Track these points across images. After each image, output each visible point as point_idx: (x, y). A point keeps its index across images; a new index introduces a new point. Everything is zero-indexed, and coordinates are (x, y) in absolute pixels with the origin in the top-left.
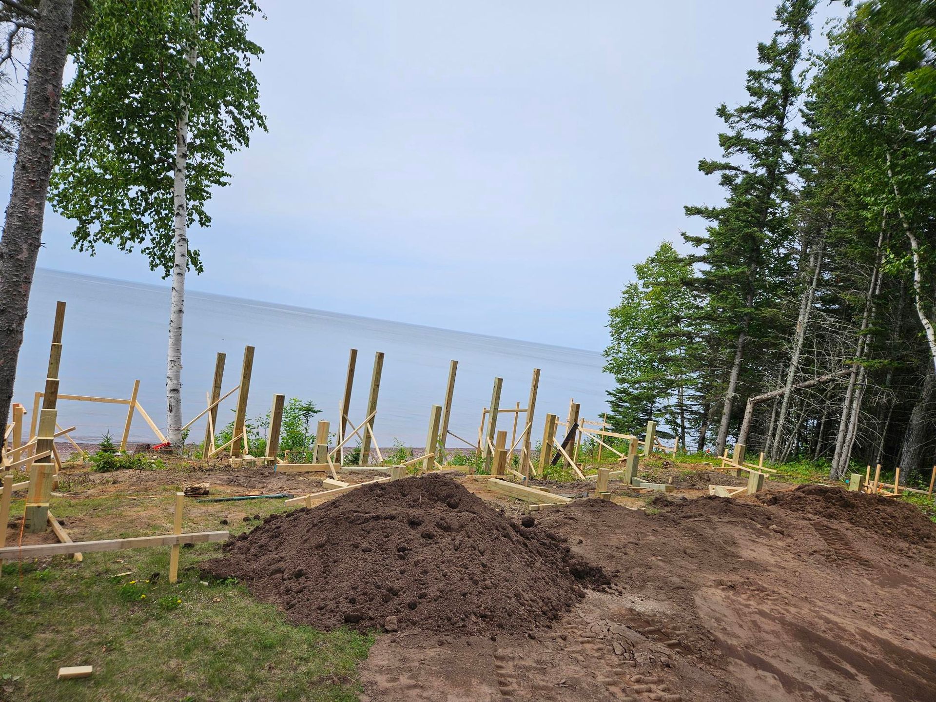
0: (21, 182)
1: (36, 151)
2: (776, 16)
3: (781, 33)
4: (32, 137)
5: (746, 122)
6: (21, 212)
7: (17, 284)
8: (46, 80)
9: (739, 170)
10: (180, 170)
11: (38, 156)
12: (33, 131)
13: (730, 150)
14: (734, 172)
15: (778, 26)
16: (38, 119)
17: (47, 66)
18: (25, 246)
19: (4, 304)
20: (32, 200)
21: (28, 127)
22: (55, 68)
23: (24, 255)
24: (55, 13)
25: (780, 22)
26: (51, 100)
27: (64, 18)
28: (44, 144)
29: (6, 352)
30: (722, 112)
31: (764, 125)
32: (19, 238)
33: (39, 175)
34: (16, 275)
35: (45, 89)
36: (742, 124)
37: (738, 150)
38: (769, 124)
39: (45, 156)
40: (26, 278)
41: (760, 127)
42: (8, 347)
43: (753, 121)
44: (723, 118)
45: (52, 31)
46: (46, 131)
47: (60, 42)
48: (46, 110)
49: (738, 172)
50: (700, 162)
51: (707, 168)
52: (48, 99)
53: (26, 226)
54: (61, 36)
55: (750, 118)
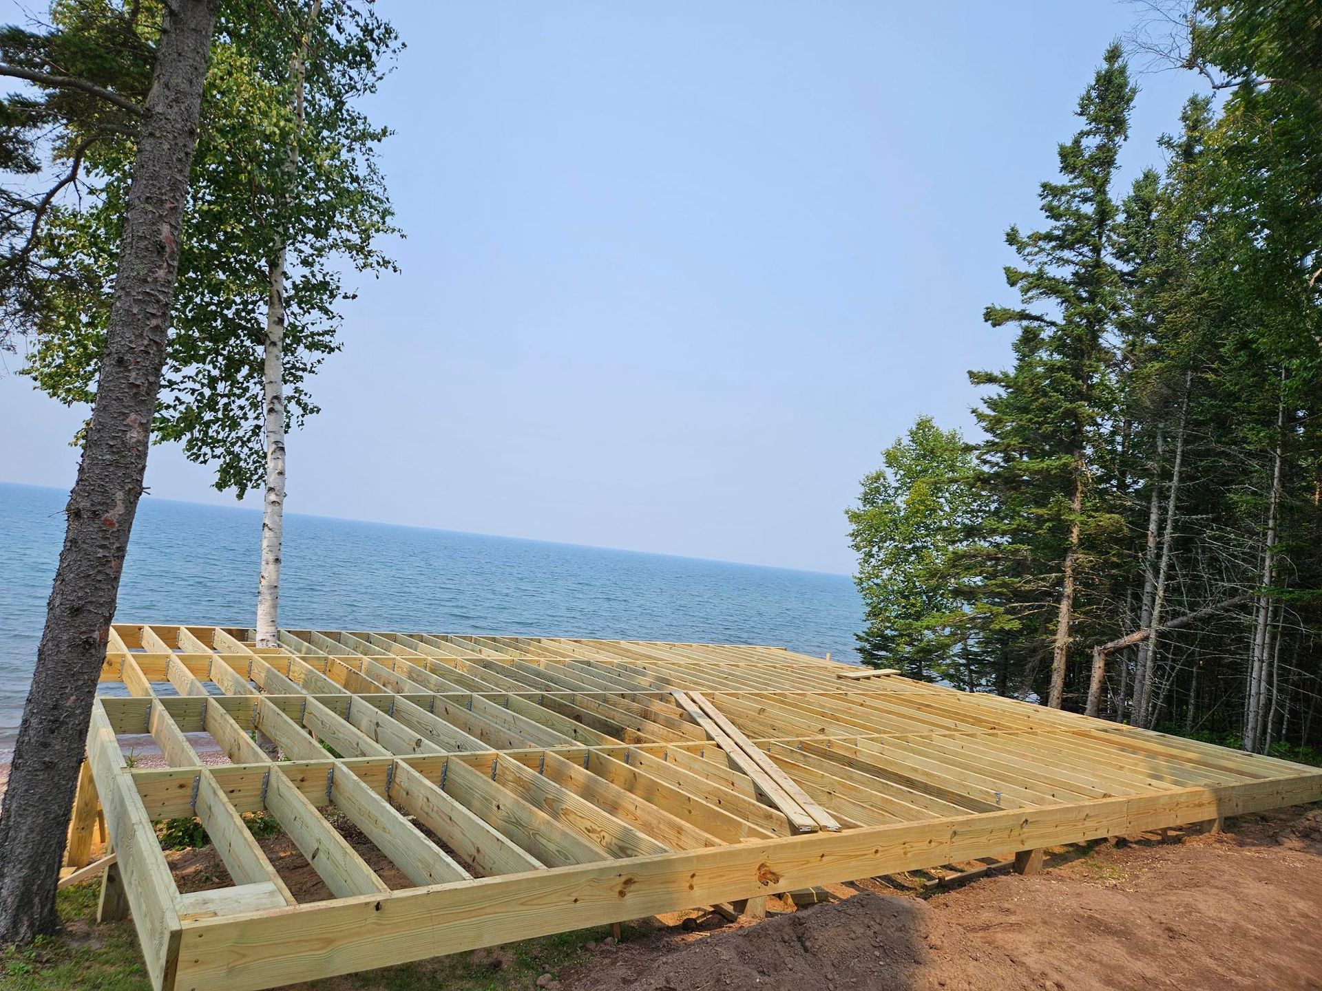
0: (115, 387)
1: (141, 335)
2: (1079, 110)
3: (1088, 133)
4: (135, 311)
5: (1049, 254)
6: (114, 438)
7: (104, 562)
8: (161, 216)
9: (1043, 320)
10: (274, 344)
11: (146, 342)
12: (137, 301)
13: (1030, 294)
14: (1036, 324)
15: (1082, 124)
16: (145, 281)
17: (162, 194)
18: (120, 495)
19: (80, 598)
20: (133, 416)
21: (128, 294)
22: (174, 196)
23: (115, 514)
24: (176, 109)
25: (1085, 118)
26: (168, 249)
27: (189, 117)
28: (154, 322)
29: (80, 683)
30: (1012, 238)
31: (1074, 259)
32: (111, 481)
33: (146, 375)
34: (103, 547)
35: (159, 232)
36: (1042, 258)
37: (1041, 293)
38: (1081, 257)
39: (155, 342)
40: (118, 548)
41: (1068, 262)
42: (83, 673)
43: (1058, 253)
44: (1014, 247)
45: (171, 136)
46: (158, 301)
47: (183, 155)
48: (160, 267)
49: (1043, 324)
50: (987, 308)
51: (995, 317)
52: (163, 248)
53: (122, 461)
54: (185, 146)
55: (1053, 248)
